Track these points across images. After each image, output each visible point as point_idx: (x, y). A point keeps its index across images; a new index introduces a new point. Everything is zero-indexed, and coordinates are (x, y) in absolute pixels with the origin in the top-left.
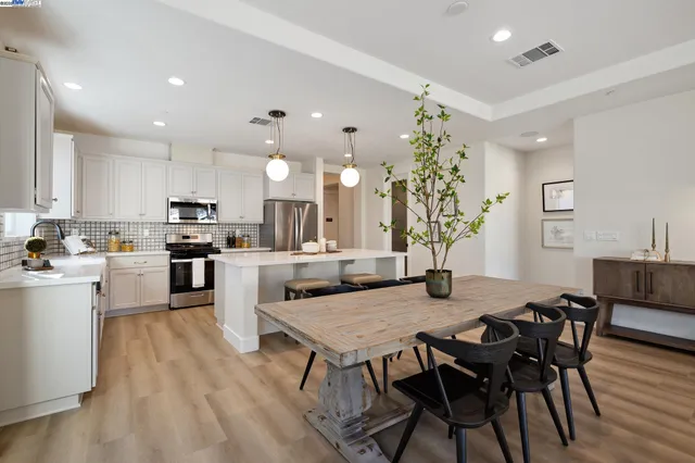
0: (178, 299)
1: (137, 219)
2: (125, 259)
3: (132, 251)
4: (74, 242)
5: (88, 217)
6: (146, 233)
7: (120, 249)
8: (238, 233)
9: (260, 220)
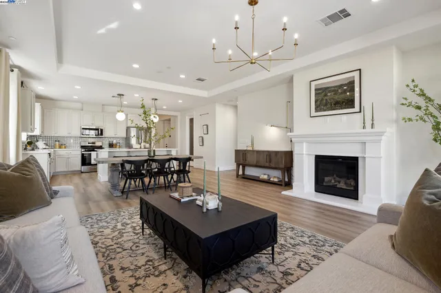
0: (85, 168)
1: (68, 135)
2: (62, 152)
3: (65, 148)
4: (40, 144)
5: (46, 134)
6: (72, 141)
7: (60, 148)
8: (115, 142)
9: (125, 136)
